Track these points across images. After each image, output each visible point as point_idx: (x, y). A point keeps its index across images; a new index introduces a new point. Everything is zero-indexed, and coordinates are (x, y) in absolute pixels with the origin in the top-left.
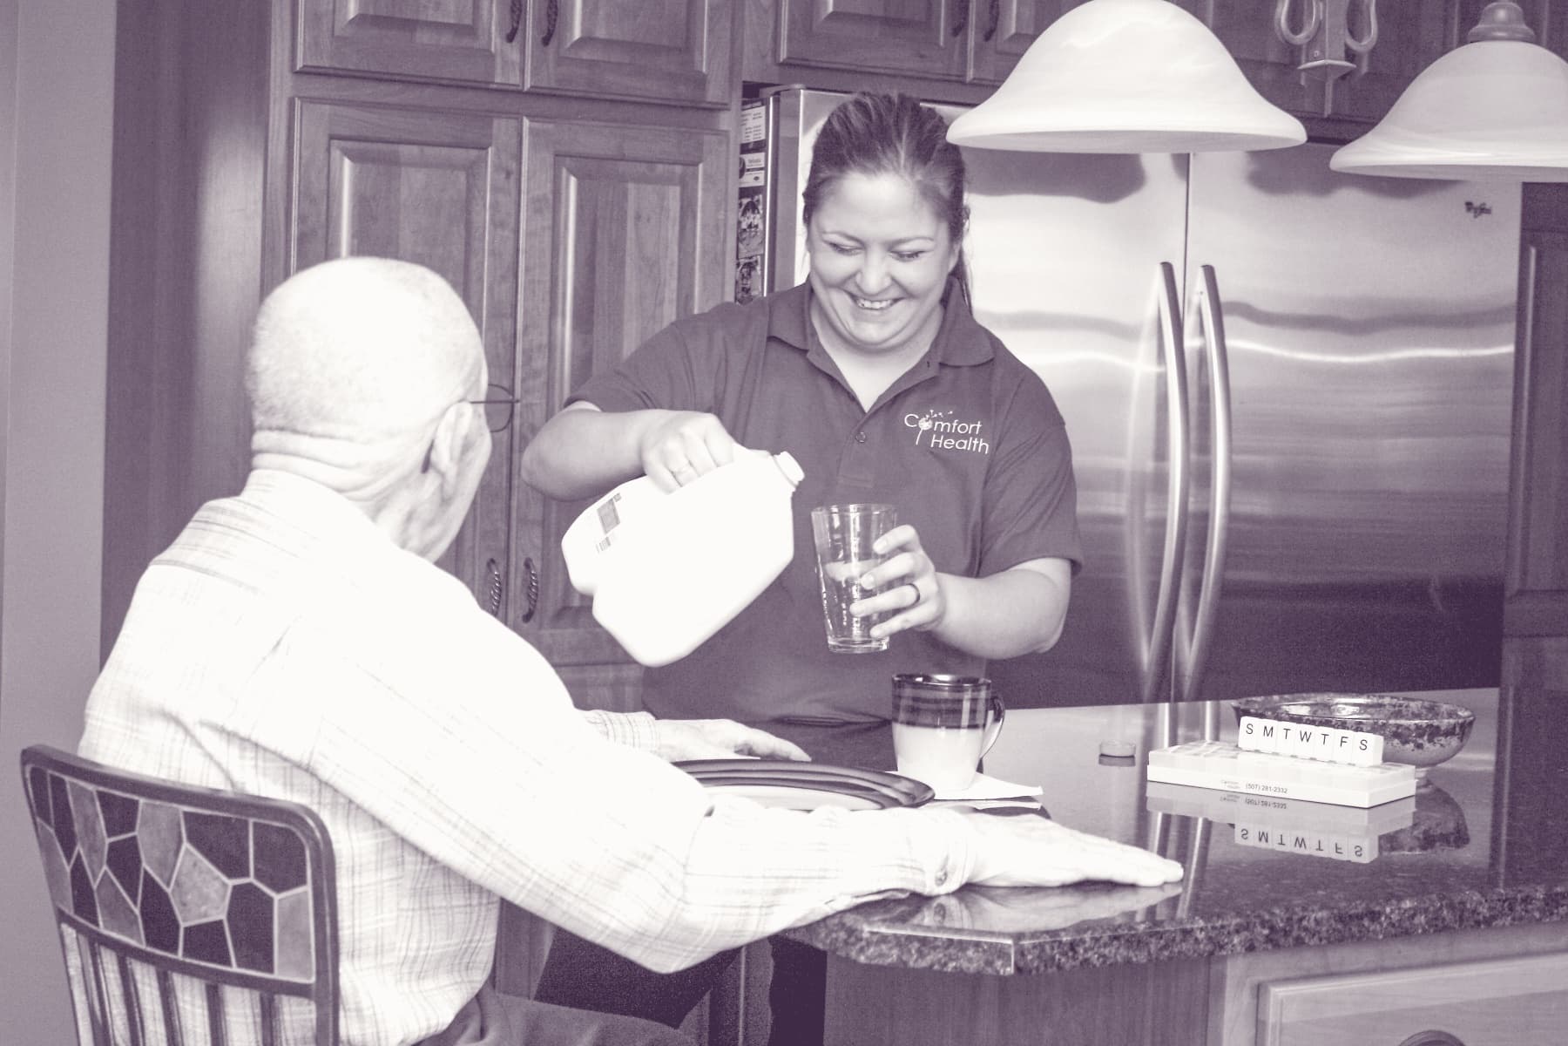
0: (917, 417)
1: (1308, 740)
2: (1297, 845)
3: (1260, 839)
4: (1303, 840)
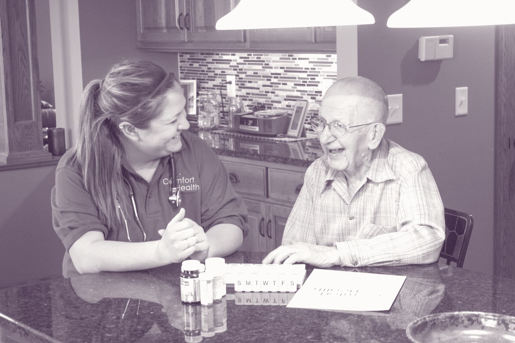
0: (167, 179)
1: (267, 284)
2: (265, 302)
3: (247, 302)
4: (267, 300)
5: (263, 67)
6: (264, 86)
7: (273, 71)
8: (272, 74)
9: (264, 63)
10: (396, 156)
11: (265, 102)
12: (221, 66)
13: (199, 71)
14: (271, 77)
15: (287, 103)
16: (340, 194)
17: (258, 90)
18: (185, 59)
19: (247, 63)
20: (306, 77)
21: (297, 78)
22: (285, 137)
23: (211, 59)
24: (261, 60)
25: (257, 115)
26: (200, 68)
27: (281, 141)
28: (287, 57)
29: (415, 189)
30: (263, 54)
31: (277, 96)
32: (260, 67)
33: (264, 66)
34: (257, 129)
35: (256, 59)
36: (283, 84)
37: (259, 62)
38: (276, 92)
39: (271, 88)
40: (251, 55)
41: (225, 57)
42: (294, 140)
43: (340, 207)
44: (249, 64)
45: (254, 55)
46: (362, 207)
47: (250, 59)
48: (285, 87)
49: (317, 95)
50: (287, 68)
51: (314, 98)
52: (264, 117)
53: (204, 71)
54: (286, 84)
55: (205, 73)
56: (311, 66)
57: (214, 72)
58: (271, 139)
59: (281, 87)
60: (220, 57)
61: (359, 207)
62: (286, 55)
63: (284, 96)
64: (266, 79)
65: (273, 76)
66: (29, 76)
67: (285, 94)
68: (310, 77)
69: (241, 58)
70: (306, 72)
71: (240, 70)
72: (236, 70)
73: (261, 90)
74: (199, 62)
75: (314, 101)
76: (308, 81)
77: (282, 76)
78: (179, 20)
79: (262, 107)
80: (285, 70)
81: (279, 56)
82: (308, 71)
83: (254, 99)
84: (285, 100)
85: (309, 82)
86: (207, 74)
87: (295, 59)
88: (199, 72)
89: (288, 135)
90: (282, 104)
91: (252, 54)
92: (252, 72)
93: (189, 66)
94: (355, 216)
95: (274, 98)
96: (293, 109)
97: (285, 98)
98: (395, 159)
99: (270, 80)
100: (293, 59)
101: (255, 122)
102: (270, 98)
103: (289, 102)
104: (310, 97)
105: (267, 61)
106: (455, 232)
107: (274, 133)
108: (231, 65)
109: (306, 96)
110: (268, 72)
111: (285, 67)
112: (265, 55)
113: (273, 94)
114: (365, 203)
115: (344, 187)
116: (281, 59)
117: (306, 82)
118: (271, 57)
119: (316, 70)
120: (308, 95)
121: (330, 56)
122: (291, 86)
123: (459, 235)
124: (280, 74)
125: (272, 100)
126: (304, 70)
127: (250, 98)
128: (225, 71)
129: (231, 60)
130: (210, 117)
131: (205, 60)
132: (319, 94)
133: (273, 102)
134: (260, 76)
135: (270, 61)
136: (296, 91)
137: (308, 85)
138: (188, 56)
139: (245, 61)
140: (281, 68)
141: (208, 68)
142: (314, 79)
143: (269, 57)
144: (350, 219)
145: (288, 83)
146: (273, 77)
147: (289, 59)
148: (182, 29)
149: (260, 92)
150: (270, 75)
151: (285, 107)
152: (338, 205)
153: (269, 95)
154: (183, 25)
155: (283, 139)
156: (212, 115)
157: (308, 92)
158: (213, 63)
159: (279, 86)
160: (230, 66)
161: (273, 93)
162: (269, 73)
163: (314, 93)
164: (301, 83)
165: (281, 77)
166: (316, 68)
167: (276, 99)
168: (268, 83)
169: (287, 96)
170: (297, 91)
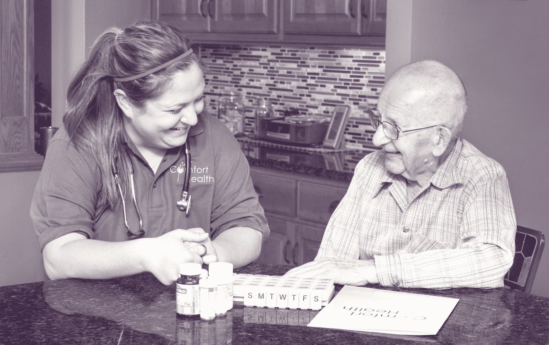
5: (298, 66)
6: (298, 87)
7: (310, 70)
8: (309, 74)
9: (299, 61)
10: (468, 159)
11: (299, 107)
12: (249, 63)
13: (222, 68)
14: (307, 77)
15: (324, 108)
16: (397, 201)
17: (292, 93)
18: (207, 54)
19: (280, 60)
20: (349, 78)
21: (338, 79)
22: (319, 148)
23: (238, 54)
24: (297, 56)
25: (288, 120)
26: (225, 65)
27: (315, 152)
28: (328, 54)
29: (484, 200)
30: (299, 50)
31: (313, 100)
32: (295, 66)
33: (299, 64)
34: (287, 137)
35: (290, 56)
36: (321, 86)
37: (294, 59)
38: (312, 94)
39: (307, 90)
40: (284, 51)
41: (254, 53)
42: (330, 151)
43: (395, 217)
44: (282, 61)
45: (288, 51)
46: (420, 218)
47: (284, 56)
48: (323, 90)
49: (361, 100)
50: (327, 67)
51: (357, 104)
52: (297, 123)
53: (228, 69)
54: (324, 86)
55: (230, 70)
56: (355, 65)
57: (240, 69)
58: (303, 148)
59: (318, 89)
60: (248, 53)
61: (416, 217)
62: (325, 52)
63: (321, 100)
64: (301, 79)
65: (310, 76)
66: (23, 63)
67: (322, 97)
68: (353, 79)
69: (273, 54)
70: (349, 72)
71: (271, 68)
72: (266, 68)
73: (294, 92)
74: (223, 58)
75: (357, 106)
76: (350, 83)
77: (320, 76)
78: (202, 6)
79: (295, 112)
80: (325, 69)
81: (318, 53)
82: (351, 71)
83: (286, 103)
84: (323, 105)
85: (352, 84)
86: (232, 72)
87: (337, 56)
88: (222, 70)
89: (324, 145)
90: (319, 109)
91: (287, 49)
92: (286, 71)
93: (211, 62)
94: (411, 229)
95: (309, 102)
96: (331, 117)
97: (323, 102)
98: (466, 162)
99: (306, 81)
100: (334, 56)
101: (286, 128)
102: (305, 103)
103: (327, 108)
104: (352, 102)
105: (303, 59)
106: (522, 253)
107: (308, 142)
108: (261, 62)
109: (348, 101)
110: (305, 71)
111: (324, 66)
112: (302, 51)
113: (309, 98)
114: (424, 213)
115: (403, 193)
116: (319, 56)
117: (348, 84)
118: (308, 54)
119: (361, 71)
120: (350, 99)
121: (378, 54)
122: (331, 89)
123: (526, 257)
124: (318, 74)
125: (308, 104)
126: (346, 70)
127: (281, 102)
128: (254, 69)
129: (260, 57)
130: (232, 122)
131: (231, 55)
132: (363, 99)
133: (308, 106)
134: (294, 76)
135: (306, 59)
136: (335, 94)
137: (351, 88)
138: (211, 51)
139: (277, 58)
140: (320, 67)
141: (234, 66)
142: (358, 81)
143: (306, 53)
144: (404, 231)
145: (327, 85)
146: (310, 78)
147: (330, 56)
148: (204, 16)
149: (294, 94)
150: (306, 75)
151: (323, 113)
152: (393, 214)
153: (305, 98)
154: (206, 11)
155: (318, 150)
156: (235, 120)
157: (350, 96)
158: (240, 59)
159: (317, 88)
160: (260, 64)
161: (309, 96)
162: (305, 73)
163: (357, 98)
164: (343, 85)
165: (319, 78)
166: (361, 67)
167: (312, 103)
168: (304, 84)
169: (325, 101)
170: (338, 94)
